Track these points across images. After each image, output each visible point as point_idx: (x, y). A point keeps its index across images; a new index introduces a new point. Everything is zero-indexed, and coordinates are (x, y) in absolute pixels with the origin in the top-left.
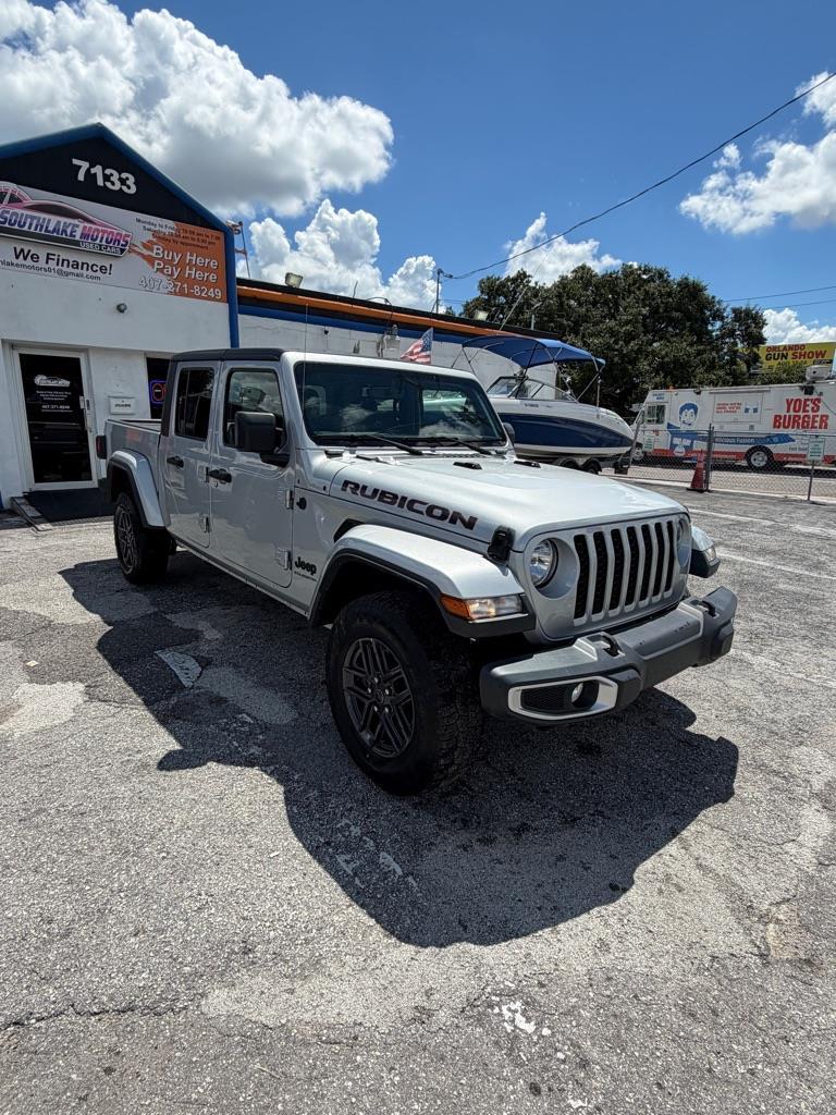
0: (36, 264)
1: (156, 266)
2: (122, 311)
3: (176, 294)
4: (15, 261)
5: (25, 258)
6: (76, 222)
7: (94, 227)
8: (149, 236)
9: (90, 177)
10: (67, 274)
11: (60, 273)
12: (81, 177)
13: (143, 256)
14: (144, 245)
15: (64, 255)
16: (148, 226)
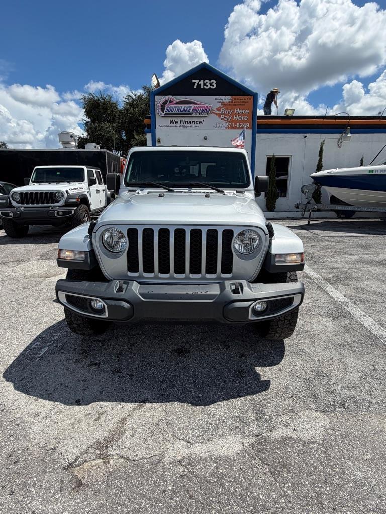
0: (176, 125)
1: (221, 118)
2: (205, 139)
3: (228, 128)
4: (170, 125)
5: (173, 124)
6: (191, 105)
7: (197, 106)
8: (219, 105)
9: (199, 85)
10: (187, 127)
11: (184, 127)
12: (195, 87)
13: (216, 114)
14: (217, 110)
15: (186, 120)
16: (219, 101)
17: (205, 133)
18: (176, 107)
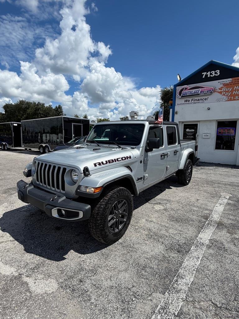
0: (189, 102)
1: (222, 94)
2: (209, 109)
3: (228, 101)
4: (185, 103)
5: (187, 102)
6: (199, 89)
7: (204, 89)
8: (222, 86)
9: (206, 75)
10: (196, 103)
11: (194, 103)
12: (204, 77)
13: (219, 92)
14: (220, 89)
15: (197, 98)
16: (222, 83)
17: (208, 105)
18: (189, 92)
